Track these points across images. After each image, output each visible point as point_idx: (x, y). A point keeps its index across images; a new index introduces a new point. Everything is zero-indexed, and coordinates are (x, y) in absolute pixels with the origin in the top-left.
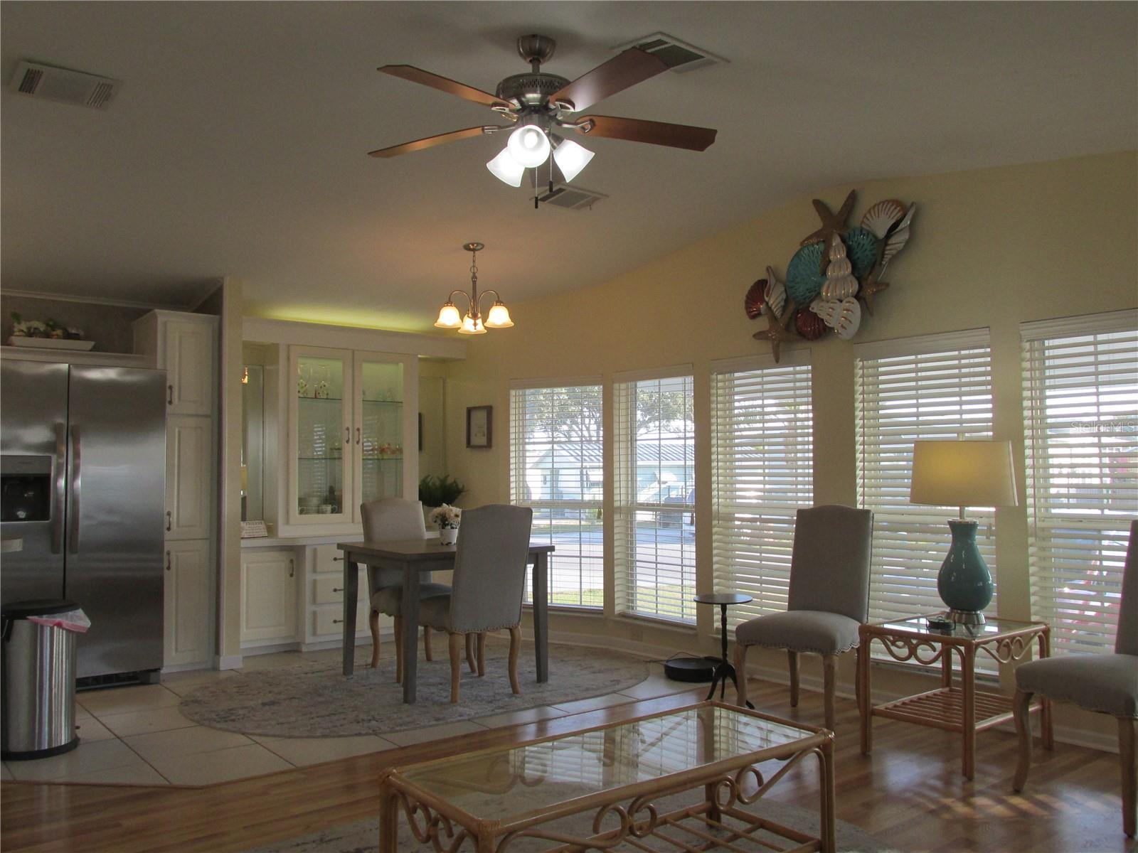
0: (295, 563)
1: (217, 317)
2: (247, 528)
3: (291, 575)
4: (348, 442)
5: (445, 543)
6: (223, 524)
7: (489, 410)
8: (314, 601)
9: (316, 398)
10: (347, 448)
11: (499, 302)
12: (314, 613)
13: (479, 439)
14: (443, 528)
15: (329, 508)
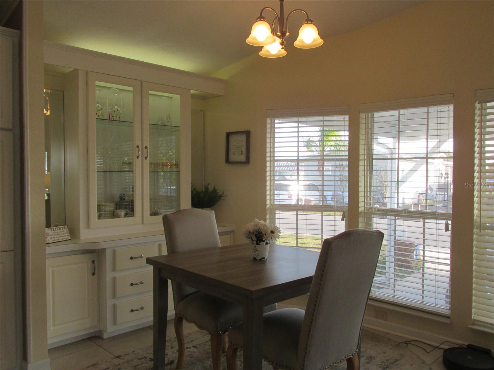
0: (96, 263)
1: (18, 31)
2: (51, 234)
3: (93, 274)
4: (138, 157)
5: (258, 258)
6: (27, 238)
7: (248, 134)
8: (114, 296)
9: (109, 120)
10: (138, 163)
11: (309, 21)
12: (114, 306)
13: (236, 156)
14: (257, 244)
15: (122, 213)
